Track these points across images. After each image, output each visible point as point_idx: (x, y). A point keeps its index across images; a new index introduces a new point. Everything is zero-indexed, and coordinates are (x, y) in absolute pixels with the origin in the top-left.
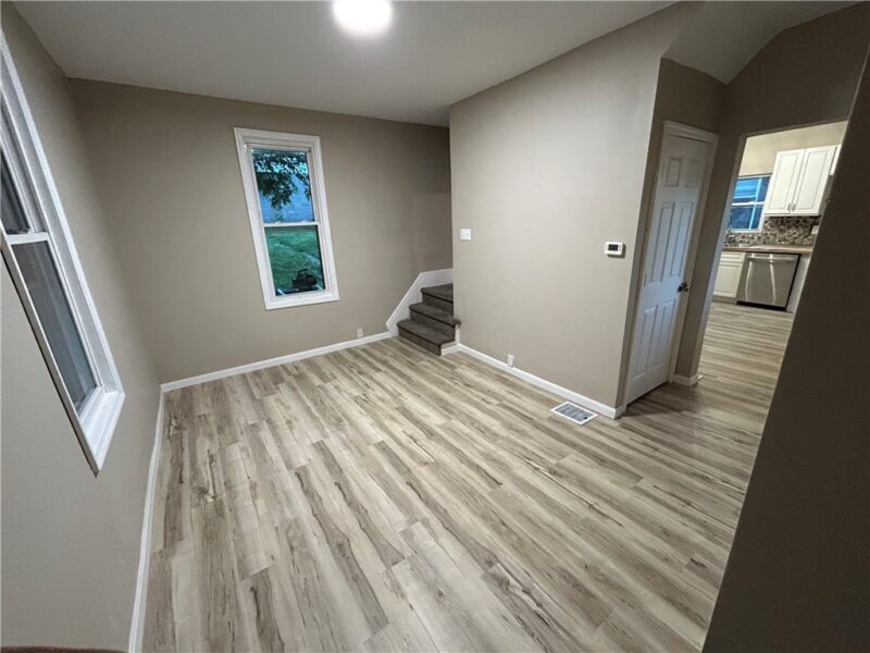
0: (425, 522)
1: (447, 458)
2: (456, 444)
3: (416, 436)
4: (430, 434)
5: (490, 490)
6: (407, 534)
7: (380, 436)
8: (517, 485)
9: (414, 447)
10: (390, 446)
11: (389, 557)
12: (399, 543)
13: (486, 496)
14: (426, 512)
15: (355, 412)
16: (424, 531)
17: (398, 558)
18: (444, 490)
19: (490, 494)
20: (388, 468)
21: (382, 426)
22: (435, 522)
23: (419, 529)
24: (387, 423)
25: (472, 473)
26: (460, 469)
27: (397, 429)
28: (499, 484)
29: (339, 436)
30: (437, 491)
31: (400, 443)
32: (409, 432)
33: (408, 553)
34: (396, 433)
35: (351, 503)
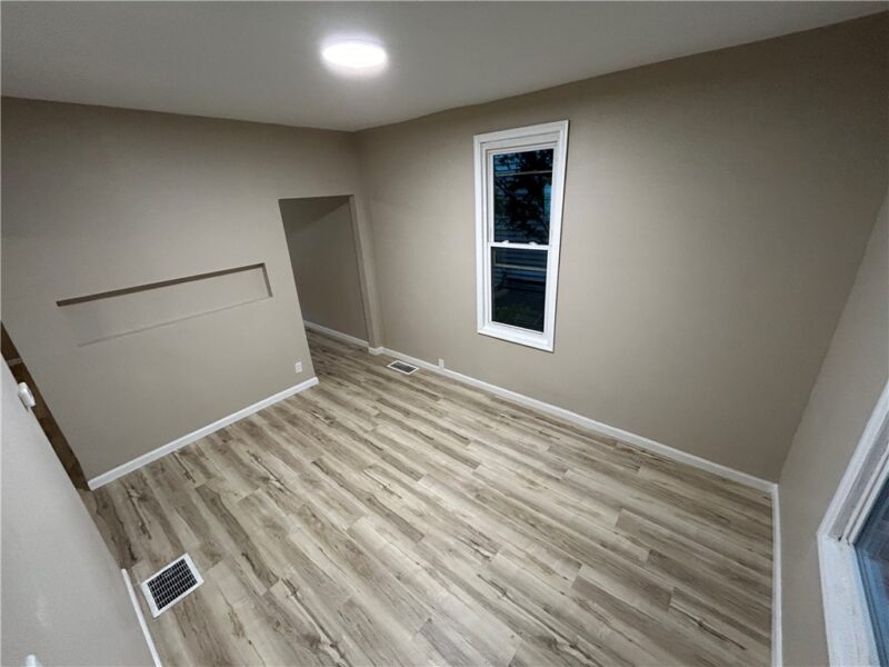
0: (366, 432)
1: (353, 476)
2: (343, 492)
3: (385, 494)
4: (371, 501)
5: (323, 457)
6: (375, 424)
7: (421, 485)
8: (300, 464)
9: (386, 482)
10: (407, 477)
11: (382, 415)
12: (379, 421)
13: (325, 452)
14: (366, 436)
15: (473, 515)
16: (366, 428)
17: (377, 416)
18: (355, 450)
19: (322, 454)
20: (401, 457)
21: (427, 499)
22: (360, 433)
23: (370, 428)
24: (423, 507)
25: (333, 466)
26: (342, 468)
27: (410, 500)
28: (314, 463)
29: (465, 478)
30: (360, 449)
31: (399, 481)
32: (395, 498)
33: (373, 419)
34: (409, 494)
35: (415, 431)
